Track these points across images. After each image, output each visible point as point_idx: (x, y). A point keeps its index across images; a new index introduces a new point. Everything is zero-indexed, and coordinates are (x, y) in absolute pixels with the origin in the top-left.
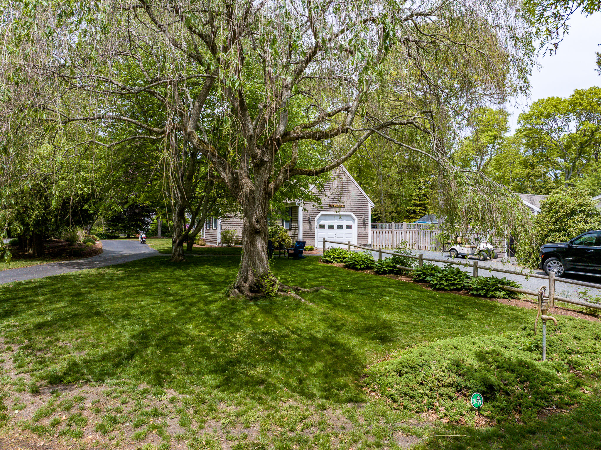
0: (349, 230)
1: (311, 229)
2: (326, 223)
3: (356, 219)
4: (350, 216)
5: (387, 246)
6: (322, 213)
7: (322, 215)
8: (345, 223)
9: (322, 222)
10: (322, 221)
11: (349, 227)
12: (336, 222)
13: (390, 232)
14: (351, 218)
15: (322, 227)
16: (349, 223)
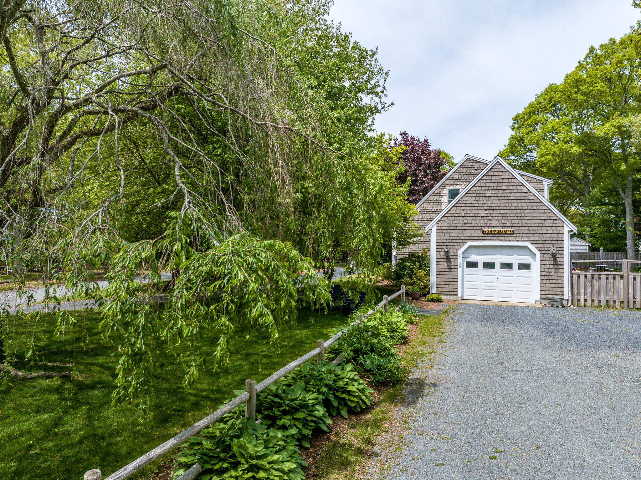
0: (524, 272)
1: (450, 269)
2: (481, 259)
3: (538, 254)
4: (526, 247)
5: (611, 303)
6: (469, 243)
7: (471, 247)
8: (516, 259)
9: (473, 258)
10: (473, 256)
11: (525, 267)
12: (498, 259)
13: (618, 278)
14: (528, 252)
15: (472, 265)
16: (525, 259)
